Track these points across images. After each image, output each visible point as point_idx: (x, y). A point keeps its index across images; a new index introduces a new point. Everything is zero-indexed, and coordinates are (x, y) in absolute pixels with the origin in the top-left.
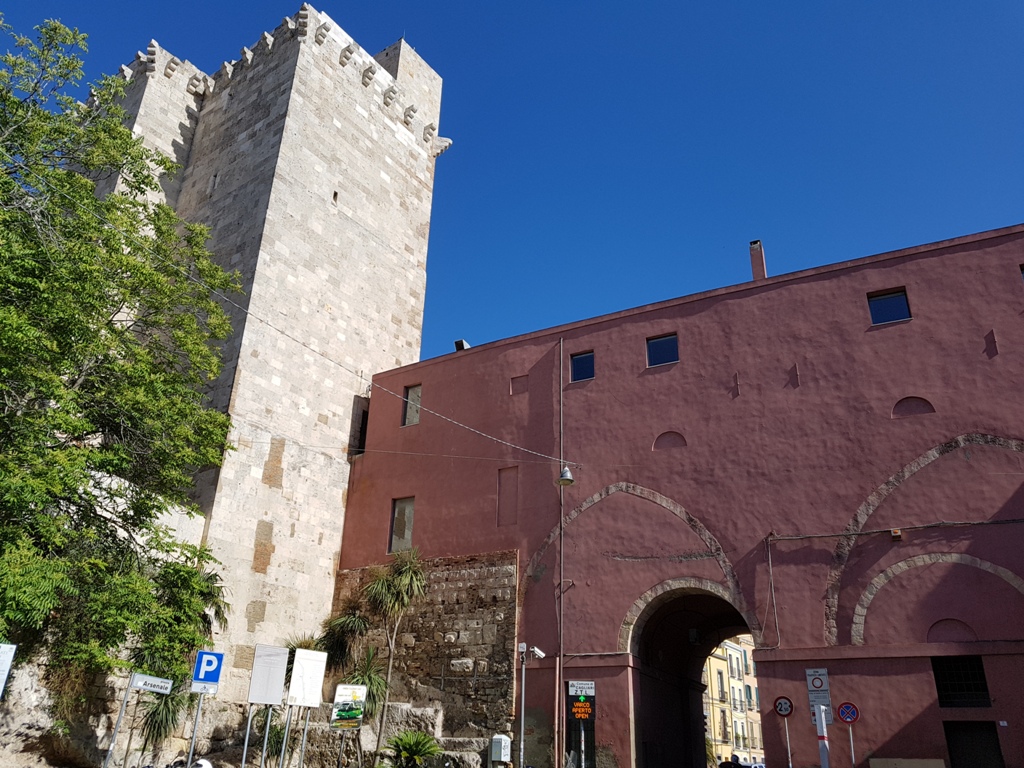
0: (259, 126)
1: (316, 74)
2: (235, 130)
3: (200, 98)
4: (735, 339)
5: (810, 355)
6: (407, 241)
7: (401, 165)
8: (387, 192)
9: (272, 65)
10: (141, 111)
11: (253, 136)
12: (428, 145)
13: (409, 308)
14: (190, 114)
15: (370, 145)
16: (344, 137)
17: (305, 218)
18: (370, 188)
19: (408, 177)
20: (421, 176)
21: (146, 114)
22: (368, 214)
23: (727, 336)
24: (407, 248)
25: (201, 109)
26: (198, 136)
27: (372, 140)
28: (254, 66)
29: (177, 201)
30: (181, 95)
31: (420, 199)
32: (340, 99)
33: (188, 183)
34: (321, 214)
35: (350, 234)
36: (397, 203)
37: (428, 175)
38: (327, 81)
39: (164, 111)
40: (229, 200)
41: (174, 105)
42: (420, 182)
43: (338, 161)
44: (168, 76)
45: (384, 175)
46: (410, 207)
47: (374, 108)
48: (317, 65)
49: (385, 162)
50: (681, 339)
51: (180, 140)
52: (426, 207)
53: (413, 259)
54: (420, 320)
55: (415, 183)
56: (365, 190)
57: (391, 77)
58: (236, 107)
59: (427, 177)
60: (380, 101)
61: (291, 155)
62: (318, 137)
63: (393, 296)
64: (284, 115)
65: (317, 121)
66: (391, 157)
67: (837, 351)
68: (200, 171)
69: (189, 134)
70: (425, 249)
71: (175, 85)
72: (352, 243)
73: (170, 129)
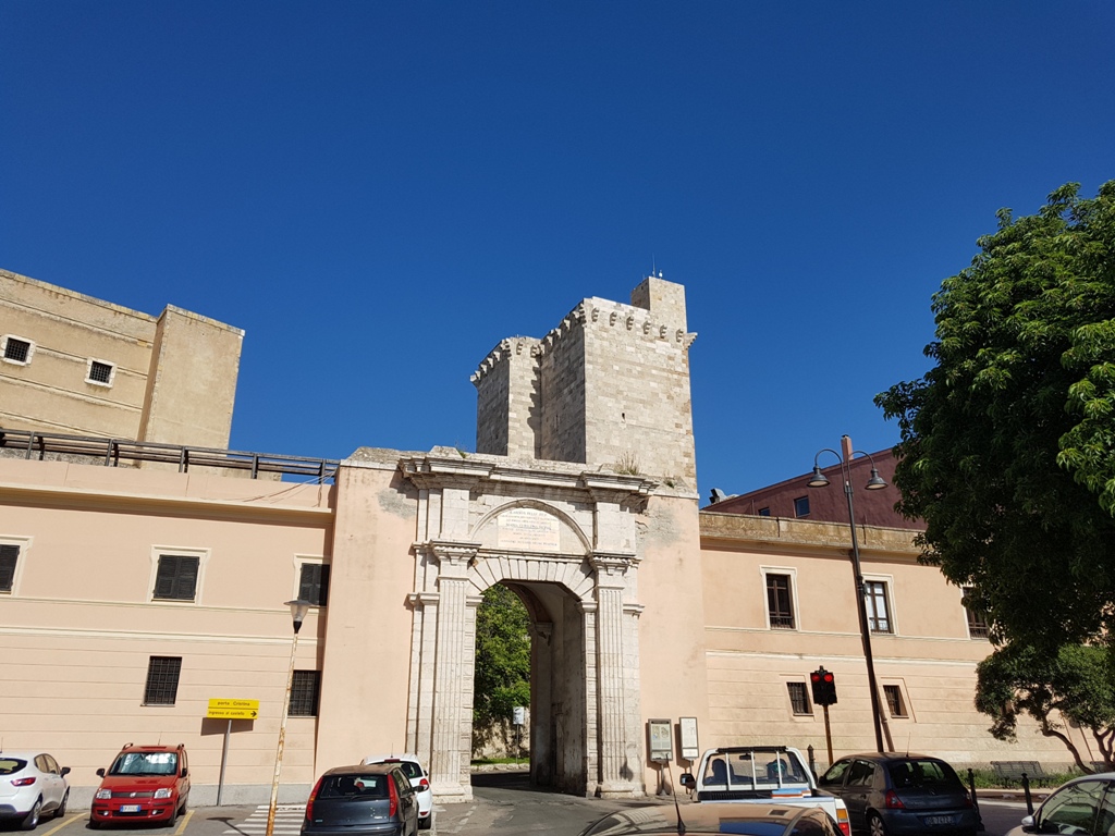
0: (573, 385)
1: (597, 343)
2: (561, 385)
3: (539, 357)
4: (835, 499)
5: (871, 509)
6: (676, 421)
7: (664, 370)
8: (657, 394)
9: (572, 341)
10: (511, 385)
11: (571, 392)
12: (681, 343)
13: (685, 466)
14: (537, 371)
15: (639, 369)
16: (623, 374)
17: (607, 440)
18: (645, 398)
19: (670, 375)
20: (679, 369)
21: (514, 385)
22: (647, 417)
23: (832, 498)
24: (677, 426)
25: (541, 365)
26: (543, 385)
27: (640, 365)
28: (563, 339)
29: (540, 429)
30: (528, 362)
31: (681, 386)
32: (615, 350)
33: (544, 418)
34: (617, 433)
35: (637, 436)
36: (665, 399)
37: (684, 365)
38: (605, 343)
39: (522, 377)
40: (567, 436)
41: (527, 370)
42: (679, 374)
43: (620, 392)
44: (519, 354)
45: (653, 384)
46: (675, 396)
47: (638, 342)
48: (597, 337)
49: (653, 375)
50: (810, 500)
51: (534, 392)
52: (687, 389)
53: (683, 431)
54: (694, 470)
55: (675, 376)
56: (642, 401)
57: (646, 311)
58: (559, 369)
59: (684, 368)
60: (641, 333)
61: (592, 406)
62: (606, 384)
63: (672, 463)
64: (584, 382)
65: (603, 374)
66: (656, 368)
67: (884, 506)
68: (548, 411)
69: (537, 385)
70: (690, 420)
71: (524, 357)
72: (639, 441)
73: (527, 387)
